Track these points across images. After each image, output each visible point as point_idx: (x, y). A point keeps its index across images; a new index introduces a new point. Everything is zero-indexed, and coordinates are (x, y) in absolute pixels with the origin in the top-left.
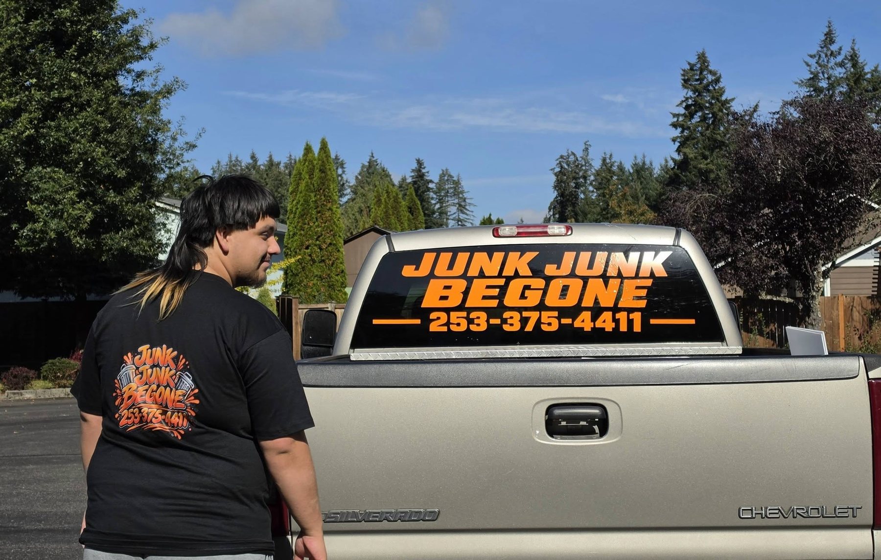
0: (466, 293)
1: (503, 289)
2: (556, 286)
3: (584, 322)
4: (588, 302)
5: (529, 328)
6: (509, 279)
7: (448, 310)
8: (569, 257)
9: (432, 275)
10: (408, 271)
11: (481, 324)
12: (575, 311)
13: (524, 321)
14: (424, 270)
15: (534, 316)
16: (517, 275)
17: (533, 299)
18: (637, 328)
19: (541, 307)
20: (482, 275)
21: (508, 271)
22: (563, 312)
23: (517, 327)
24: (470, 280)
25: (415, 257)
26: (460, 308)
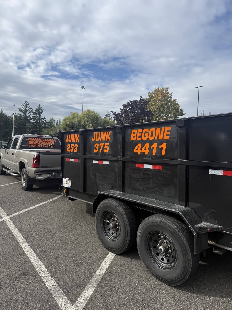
0: (34, 143)
1: (38, 142)
2: (44, 142)
3: (47, 147)
4: (48, 144)
5: (41, 147)
6: (39, 141)
7: (32, 145)
8: (46, 139)
9: (30, 140)
10: (27, 140)
11: (36, 146)
12: (46, 145)
13: (41, 146)
14: (29, 140)
15: (42, 146)
16: (40, 141)
17: (42, 144)
18: (53, 147)
19: (43, 145)
20: (36, 141)
21: (39, 140)
22: (45, 145)
23: (40, 147)
24: (34, 141)
25: (28, 138)
26: (33, 144)
